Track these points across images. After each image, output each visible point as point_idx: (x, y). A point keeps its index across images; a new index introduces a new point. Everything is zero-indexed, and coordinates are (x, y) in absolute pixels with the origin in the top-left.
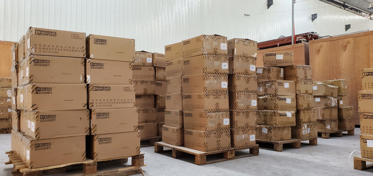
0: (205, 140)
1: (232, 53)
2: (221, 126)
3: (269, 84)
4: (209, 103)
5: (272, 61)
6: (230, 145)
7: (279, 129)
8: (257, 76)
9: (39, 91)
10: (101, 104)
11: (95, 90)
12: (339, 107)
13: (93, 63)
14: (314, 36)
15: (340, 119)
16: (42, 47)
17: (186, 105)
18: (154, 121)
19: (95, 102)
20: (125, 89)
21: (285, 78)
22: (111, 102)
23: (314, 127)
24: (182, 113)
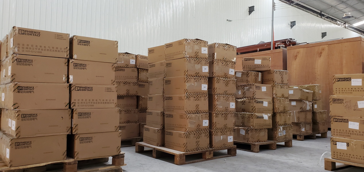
0: (184, 141)
1: (212, 57)
2: (201, 127)
3: (247, 88)
4: (189, 105)
5: (251, 66)
6: (209, 146)
7: (257, 131)
8: (235, 80)
9: (21, 90)
10: (83, 104)
11: (78, 90)
12: (313, 111)
13: (76, 64)
14: (292, 42)
15: (315, 122)
16: (25, 46)
17: (168, 107)
18: (136, 122)
19: (77, 102)
20: (107, 90)
21: (263, 82)
22: (93, 102)
23: (290, 129)
24: (163, 114)
